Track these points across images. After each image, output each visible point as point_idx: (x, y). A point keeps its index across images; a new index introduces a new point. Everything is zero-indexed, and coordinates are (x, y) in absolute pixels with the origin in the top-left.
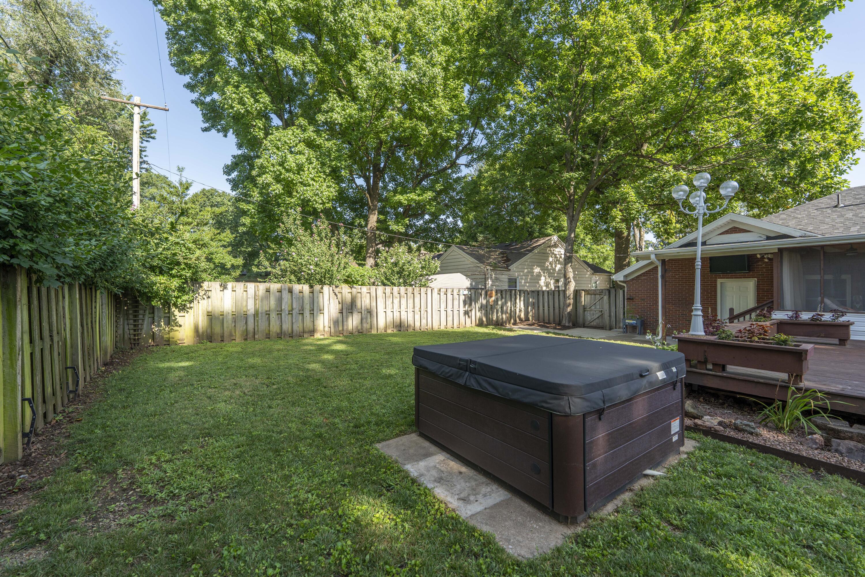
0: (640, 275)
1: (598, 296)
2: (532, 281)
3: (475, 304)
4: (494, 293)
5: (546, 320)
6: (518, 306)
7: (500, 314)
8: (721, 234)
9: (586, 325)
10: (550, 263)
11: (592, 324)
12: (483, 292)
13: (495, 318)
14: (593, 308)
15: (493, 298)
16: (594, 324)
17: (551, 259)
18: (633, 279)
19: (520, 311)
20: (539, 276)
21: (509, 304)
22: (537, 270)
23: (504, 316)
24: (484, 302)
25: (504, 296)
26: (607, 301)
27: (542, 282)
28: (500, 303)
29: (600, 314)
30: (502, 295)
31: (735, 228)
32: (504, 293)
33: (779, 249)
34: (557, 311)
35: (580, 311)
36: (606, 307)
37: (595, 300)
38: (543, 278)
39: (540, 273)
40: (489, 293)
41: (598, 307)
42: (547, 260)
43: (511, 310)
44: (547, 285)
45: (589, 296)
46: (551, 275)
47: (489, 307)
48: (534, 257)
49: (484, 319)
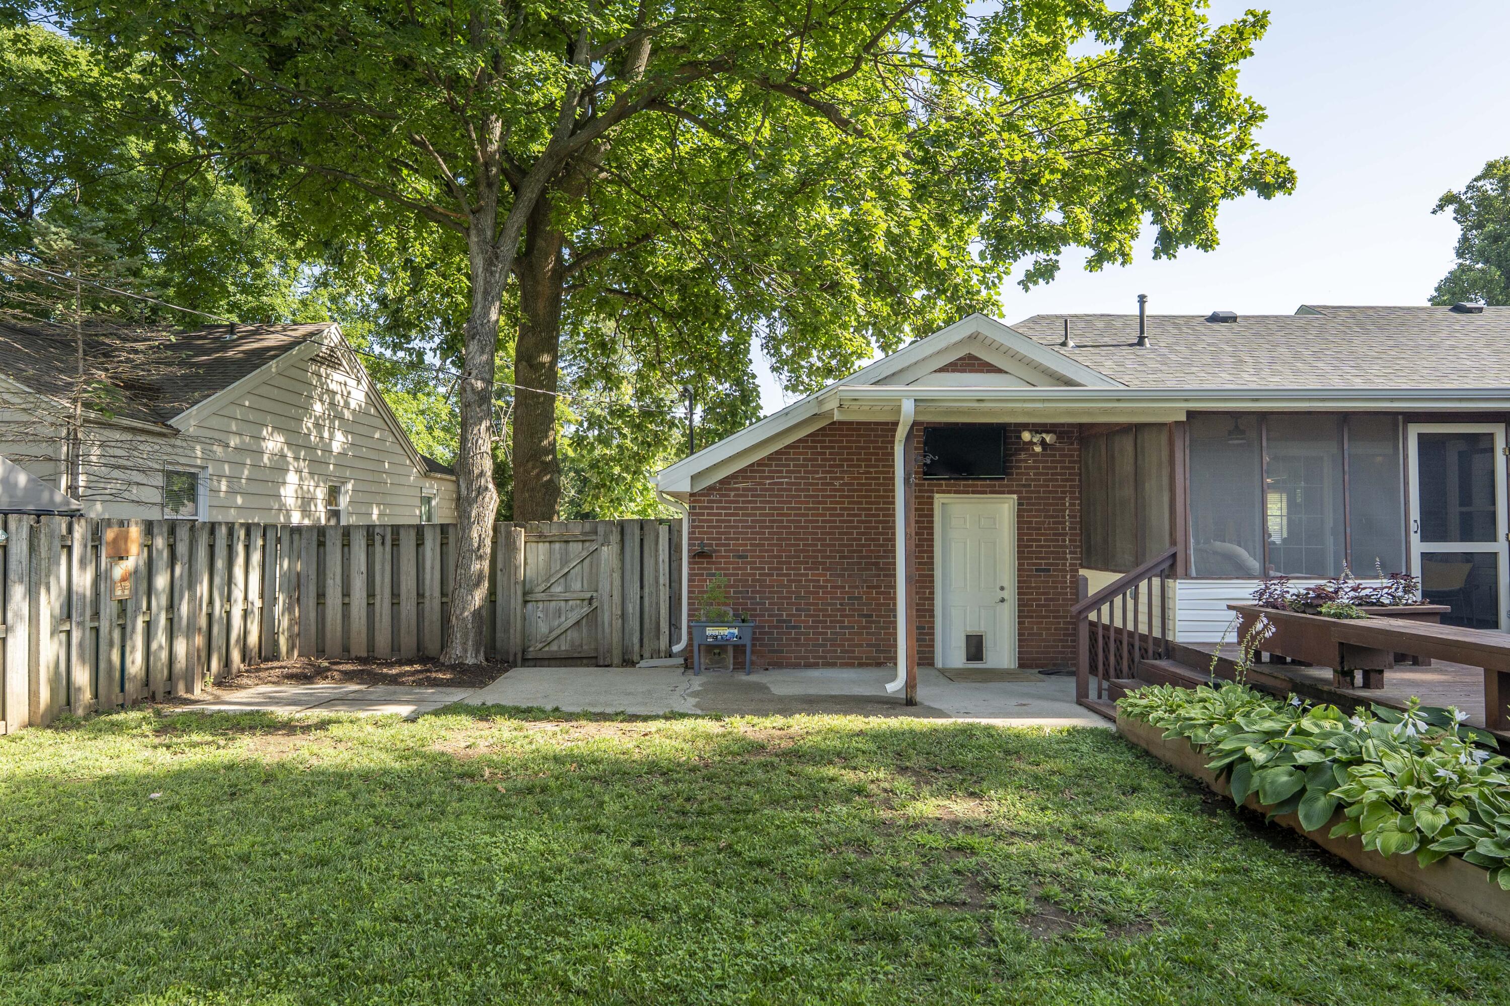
0: (734, 476)
1: (575, 548)
2: (255, 488)
3: (32, 595)
4: (135, 532)
5: (359, 648)
6: (238, 593)
7: (161, 638)
8: (941, 370)
9: (532, 652)
10: (317, 425)
11: (554, 647)
12: (79, 531)
13: (136, 664)
14: (557, 589)
15: (129, 564)
16: (562, 646)
17: (318, 408)
18: (711, 488)
19: (246, 614)
20: (280, 467)
21: (203, 589)
22: (273, 443)
23: (181, 647)
24: (83, 580)
25: (182, 549)
26: (615, 563)
27: (289, 493)
28: (161, 581)
29: (586, 610)
30: (172, 548)
31: (970, 357)
32: (183, 534)
33: (1190, 414)
34: (408, 606)
35: (511, 601)
36: (609, 584)
37: (564, 562)
38: (292, 478)
39: (283, 456)
40: (110, 534)
41: (577, 586)
42: (307, 409)
43: (210, 616)
44: (306, 503)
45: (543, 547)
46: (317, 467)
47: (109, 610)
48: (264, 390)
49: (82, 676)
